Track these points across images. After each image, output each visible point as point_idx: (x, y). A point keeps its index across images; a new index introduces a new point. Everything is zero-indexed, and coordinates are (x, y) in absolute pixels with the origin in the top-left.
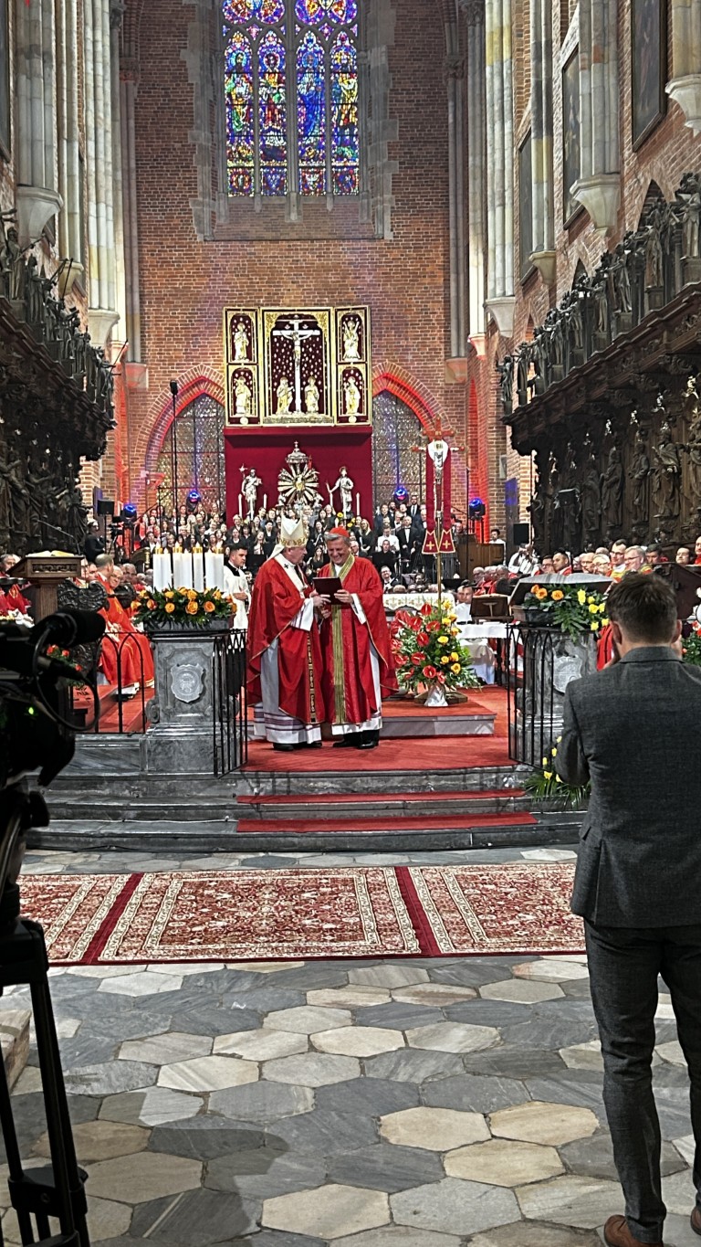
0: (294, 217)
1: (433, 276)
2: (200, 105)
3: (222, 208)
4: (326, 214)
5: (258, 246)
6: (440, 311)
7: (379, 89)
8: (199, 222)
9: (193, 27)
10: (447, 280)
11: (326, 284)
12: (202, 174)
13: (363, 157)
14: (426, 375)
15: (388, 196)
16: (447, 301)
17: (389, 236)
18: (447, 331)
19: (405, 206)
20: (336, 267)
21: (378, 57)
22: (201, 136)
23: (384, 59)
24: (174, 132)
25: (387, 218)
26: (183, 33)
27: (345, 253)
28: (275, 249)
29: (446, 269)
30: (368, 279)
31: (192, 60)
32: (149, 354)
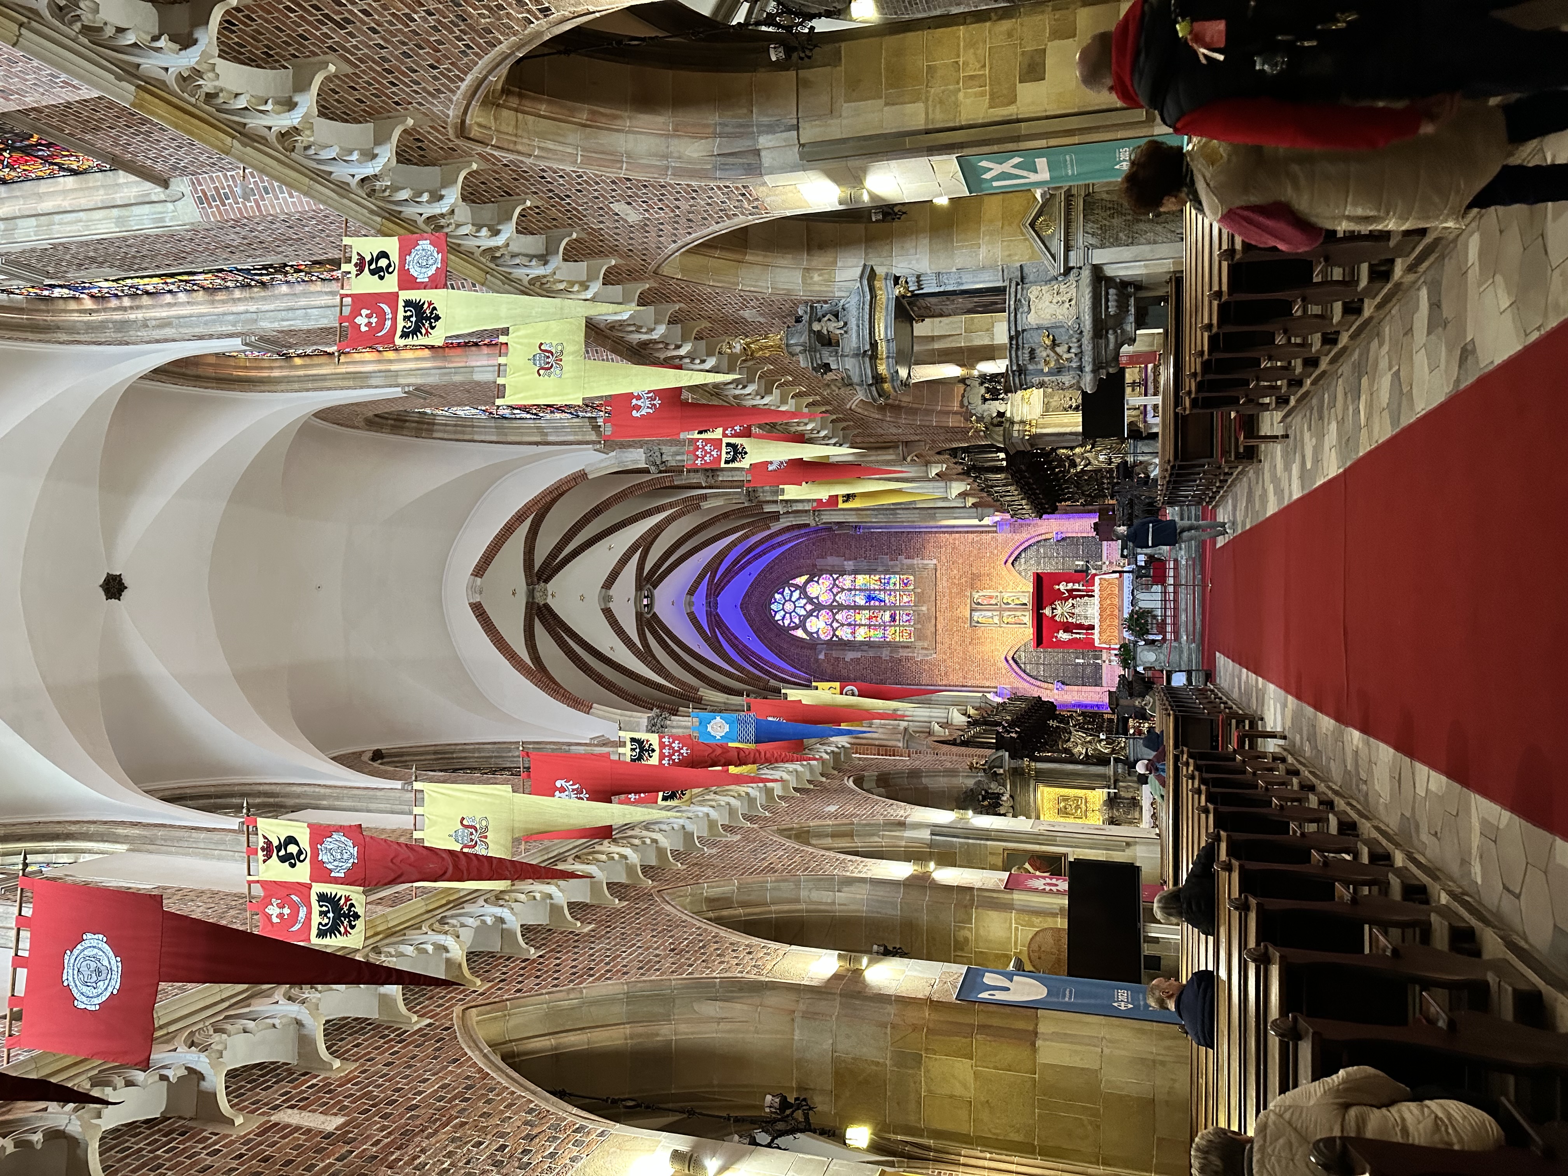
0: (924, 608)
1: (954, 539)
2: (871, 654)
3: (919, 644)
4: (923, 593)
5: (939, 627)
6: (971, 536)
7: (864, 565)
8: (927, 655)
9: (835, 654)
10: (957, 532)
11: (959, 593)
12: (903, 653)
13: (895, 573)
14: (1006, 542)
15: (915, 561)
16: (967, 532)
17: (935, 561)
18: (982, 532)
19: (919, 552)
20: (949, 588)
21: (849, 565)
22: (885, 654)
23: (851, 563)
24: (883, 666)
25: (926, 562)
26: (837, 659)
27: (943, 584)
28: (940, 618)
29: (952, 533)
30: (955, 572)
31: (850, 655)
32: (993, 685)
